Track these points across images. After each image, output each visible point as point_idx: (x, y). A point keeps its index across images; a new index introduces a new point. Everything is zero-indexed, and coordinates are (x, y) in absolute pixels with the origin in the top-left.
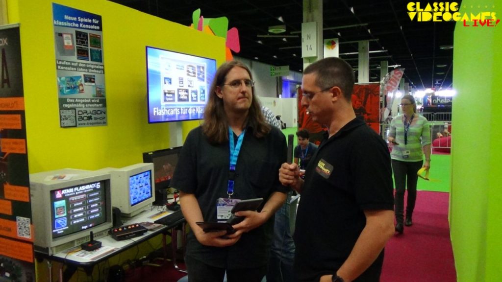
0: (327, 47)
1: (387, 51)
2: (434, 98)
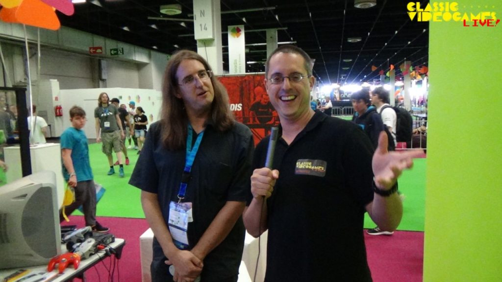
0: (232, 34)
1: (295, 42)
2: (341, 93)
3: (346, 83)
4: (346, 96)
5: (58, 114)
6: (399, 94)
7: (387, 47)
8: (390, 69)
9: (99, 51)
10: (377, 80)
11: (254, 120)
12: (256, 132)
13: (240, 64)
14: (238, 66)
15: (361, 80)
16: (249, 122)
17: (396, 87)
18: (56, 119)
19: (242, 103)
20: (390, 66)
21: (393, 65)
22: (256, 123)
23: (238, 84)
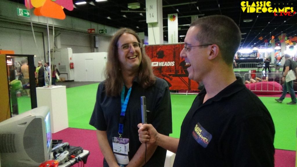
0: (170, 19)
2: (239, 54)
3: (242, 48)
4: (242, 56)
5: (72, 67)
6: (278, 55)
7: (269, 24)
8: (271, 39)
9: (93, 31)
10: (263, 46)
11: (182, 72)
12: (183, 79)
13: (175, 37)
14: (173, 38)
15: (252, 46)
16: (179, 73)
17: (276, 50)
18: (71, 70)
19: (175, 62)
20: (271, 37)
21: (274, 36)
22: (183, 74)
23: (173, 50)
